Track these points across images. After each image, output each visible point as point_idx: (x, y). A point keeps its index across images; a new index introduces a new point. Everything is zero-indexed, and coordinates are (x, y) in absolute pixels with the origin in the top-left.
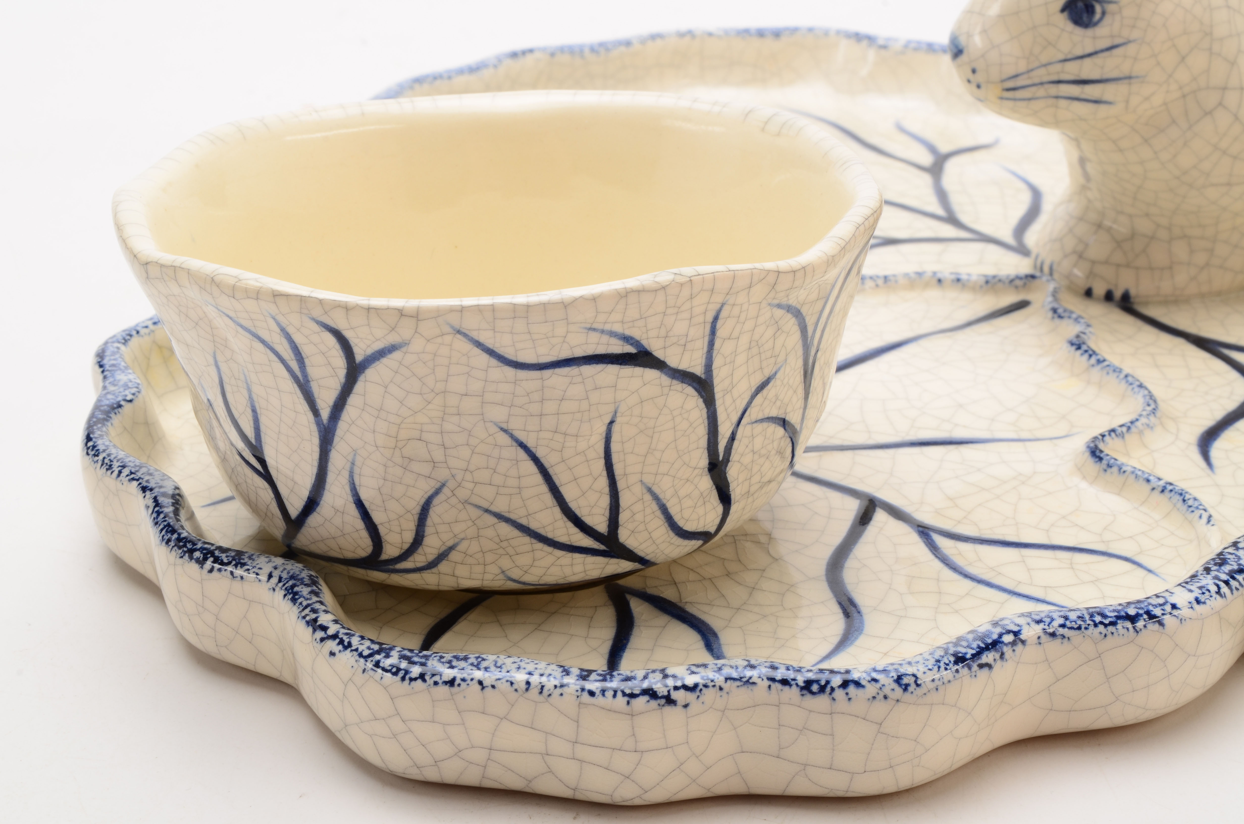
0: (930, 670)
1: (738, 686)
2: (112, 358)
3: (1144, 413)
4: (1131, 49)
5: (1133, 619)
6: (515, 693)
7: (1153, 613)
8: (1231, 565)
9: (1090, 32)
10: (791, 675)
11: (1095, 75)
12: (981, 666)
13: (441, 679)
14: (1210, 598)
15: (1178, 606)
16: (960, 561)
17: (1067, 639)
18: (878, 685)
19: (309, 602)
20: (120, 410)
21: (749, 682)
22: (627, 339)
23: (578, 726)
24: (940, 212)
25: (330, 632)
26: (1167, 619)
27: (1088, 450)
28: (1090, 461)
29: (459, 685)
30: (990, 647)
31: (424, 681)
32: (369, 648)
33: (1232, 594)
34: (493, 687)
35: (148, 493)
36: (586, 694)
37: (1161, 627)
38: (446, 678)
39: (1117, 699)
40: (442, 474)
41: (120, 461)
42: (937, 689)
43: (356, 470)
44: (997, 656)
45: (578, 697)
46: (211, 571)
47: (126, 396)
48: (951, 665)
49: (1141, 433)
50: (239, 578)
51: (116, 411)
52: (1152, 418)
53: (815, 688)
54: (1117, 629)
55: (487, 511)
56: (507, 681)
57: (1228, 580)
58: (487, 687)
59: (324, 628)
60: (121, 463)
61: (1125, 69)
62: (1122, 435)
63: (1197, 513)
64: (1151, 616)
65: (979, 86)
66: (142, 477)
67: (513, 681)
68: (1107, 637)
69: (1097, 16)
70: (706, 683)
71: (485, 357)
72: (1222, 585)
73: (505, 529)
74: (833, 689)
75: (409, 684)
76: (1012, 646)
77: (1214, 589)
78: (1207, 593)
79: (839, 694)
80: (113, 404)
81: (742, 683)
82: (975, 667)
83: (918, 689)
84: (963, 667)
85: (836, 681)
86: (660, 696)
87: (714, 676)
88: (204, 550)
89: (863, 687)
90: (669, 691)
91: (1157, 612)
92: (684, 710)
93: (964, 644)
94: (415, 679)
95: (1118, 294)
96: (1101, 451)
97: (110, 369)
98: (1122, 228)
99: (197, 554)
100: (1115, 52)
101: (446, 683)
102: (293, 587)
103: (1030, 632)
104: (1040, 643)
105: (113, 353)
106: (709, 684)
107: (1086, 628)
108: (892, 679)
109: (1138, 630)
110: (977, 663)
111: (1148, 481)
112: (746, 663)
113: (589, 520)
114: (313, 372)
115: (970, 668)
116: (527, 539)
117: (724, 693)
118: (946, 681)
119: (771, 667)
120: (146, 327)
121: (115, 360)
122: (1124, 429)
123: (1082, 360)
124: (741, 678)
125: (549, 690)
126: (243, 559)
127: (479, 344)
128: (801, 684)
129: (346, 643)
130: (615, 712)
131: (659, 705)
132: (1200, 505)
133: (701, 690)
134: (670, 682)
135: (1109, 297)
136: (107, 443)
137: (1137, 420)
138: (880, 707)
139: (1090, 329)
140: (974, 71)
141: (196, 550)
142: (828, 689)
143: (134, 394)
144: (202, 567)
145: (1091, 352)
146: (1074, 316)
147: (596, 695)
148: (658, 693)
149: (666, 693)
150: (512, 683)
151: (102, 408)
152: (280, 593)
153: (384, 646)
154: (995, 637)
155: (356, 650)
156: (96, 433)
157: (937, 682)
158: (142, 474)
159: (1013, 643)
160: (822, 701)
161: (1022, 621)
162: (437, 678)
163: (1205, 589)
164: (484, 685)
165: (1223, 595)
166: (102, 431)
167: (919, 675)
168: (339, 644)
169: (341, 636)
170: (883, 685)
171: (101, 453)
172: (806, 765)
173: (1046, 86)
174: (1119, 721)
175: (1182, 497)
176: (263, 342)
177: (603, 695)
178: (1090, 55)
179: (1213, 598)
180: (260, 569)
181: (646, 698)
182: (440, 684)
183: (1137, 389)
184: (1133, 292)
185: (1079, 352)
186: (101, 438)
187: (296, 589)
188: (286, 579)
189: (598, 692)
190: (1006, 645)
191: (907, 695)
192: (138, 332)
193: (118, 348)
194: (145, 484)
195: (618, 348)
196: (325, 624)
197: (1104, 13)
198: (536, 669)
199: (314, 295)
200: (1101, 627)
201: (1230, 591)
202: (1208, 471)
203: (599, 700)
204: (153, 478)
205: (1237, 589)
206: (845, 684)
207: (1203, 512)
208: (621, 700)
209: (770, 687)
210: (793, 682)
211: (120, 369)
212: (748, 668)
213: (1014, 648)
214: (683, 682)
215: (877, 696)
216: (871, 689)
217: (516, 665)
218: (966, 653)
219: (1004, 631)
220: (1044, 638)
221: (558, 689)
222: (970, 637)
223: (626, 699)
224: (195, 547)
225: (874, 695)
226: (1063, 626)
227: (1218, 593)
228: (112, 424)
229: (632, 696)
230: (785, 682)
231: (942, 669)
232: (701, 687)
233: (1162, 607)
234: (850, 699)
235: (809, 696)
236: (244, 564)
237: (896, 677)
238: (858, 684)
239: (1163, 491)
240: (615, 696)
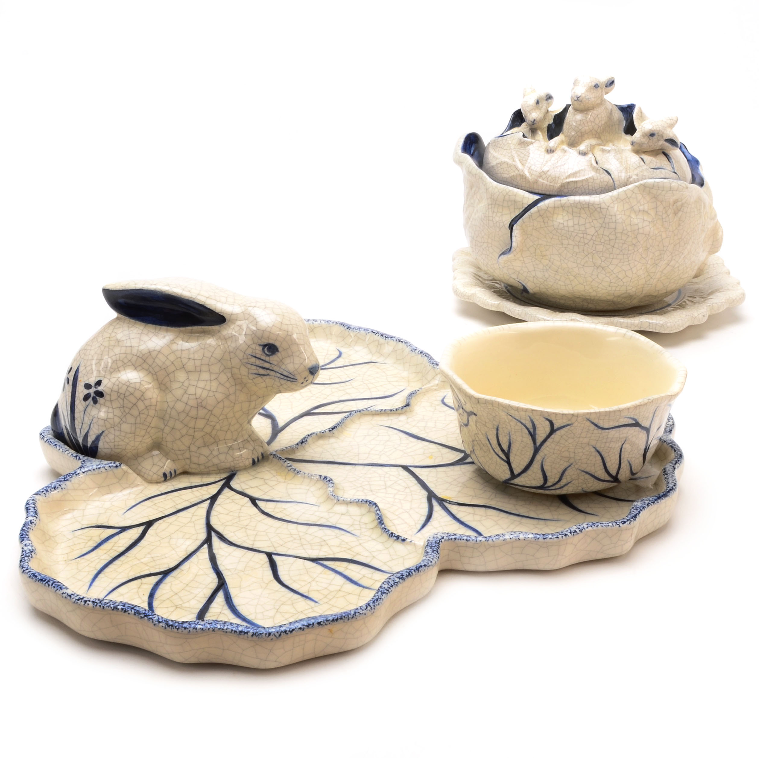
22: (633, 419)
40: (572, 461)
43: (544, 460)
55: (583, 471)
71: (594, 426)
73: (587, 476)
113: (611, 472)
114: (538, 432)
116: (593, 479)
127: (593, 423)
176: (522, 423)
195: (631, 422)
199: (545, 410)
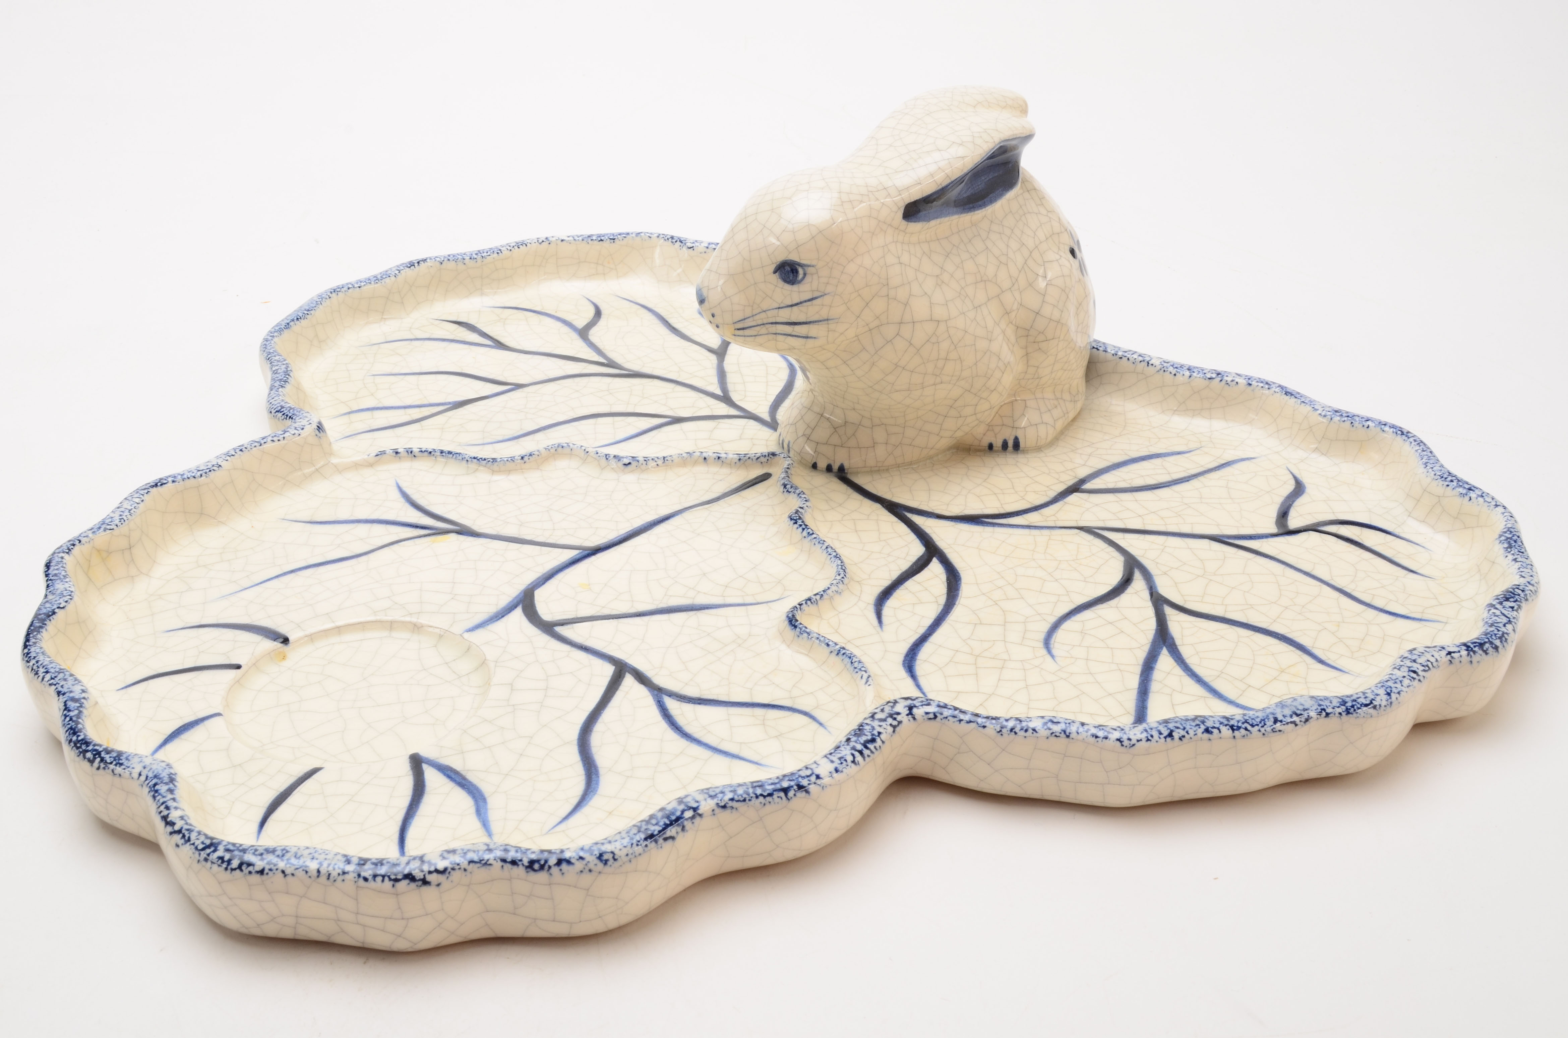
0: (625, 847)
1: (479, 867)
2: (56, 567)
3: (835, 582)
4: (827, 300)
5: (785, 791)
6: (309, 879)
7: (801, 784)
8: (867, 735)
9: (795, 288)
10: (518, 856)
11: (802, 319)
12: (666, 839)
13: (254, 869)
14: (847, 767)
15: (821, 776)
16: (681, 721)
17: (735, 809)
18: (584, 862)
19: (165, 799)
20: (54, 616)
21: (486, 864)
23: (358, 903)
24: (719, 392)
25: (177, 828)
26: (812, 788)
27: (787, 619)
28: (788, 628)
29: (267, 874)
30: (674, 823)
31: (242, 870)
32: (203, 843)
33: (864, 760)
34: (293, 875)
35: (61, 697)
36: (361, 880)
37: (807, 794)
38: (258, 868)
39: (777, 846)
41: (45, 668)
42: (630, 861)
44: (679, 829)
45: (355, 882)
46: (98, 768)
47: (60, 604)
48: (642, 842)
49: (831, 598)
50: (118, 776)
51: (51, 618)
52: (841, 586)
53: (536, 866)
54: (773, 799)
56: (303, 870)
57: (862, 750)
58: (288, 875)
59: (172, 824)
60: (46, 669)
61: (824, 314)
62: (817, 602)
63: (860, 673)
64: (800, 787)
65: (717, 327)
66: (59, 682)
67: (307, 870)
68: (766, 806)
69: (801, 276)
70: (454, 867)
72: (857, 754)
74: (550, 867)
75: (231, 873)
76: (692, 820)
77: (850, 758)
78: (844, 762)
79: (555, 870)
80: (50, 612)
81: (481, 865)
82: (661, 841)
83: (615, 862)
84: (651, 842)
85: (553, 861)
86: (418, 879)
87: (460, 860)
88: (93, 751)
89: (573, 864)
90: (424, 875)
91: (804, 782)
92: (437, 888)
93: (654, 821)
94: (235, 869)
95: (835, 467)
96: (797, 621)
97: (52, 578)
98: (837, 420)
99: (89, 755)
100: (814, 302)
101: (257, 872)
102: (155, 785)
103: (707, 806)
104: (714, 814)
105: (58, 563)
106: (455, 868)
107: (750, 800)
108: (595, 857)
109: (789, 798)
110: (663, 838)
111: (828, 645)
112: (486, 847)
115: (656, 842)
117: (468, 873)
118: (637, 854)
119: (504, 850)
120: (87, 536)
121: (57, 569)
122: (818, 597)
123: (797, 533)
124: (481, 861)
125: (334, 877)
126: (121, 760)
128: (526, 864)
129: (187, 838)
130: (385, 893)
131: (417, 886)
132: (863, 667)
133: (449, 872)
134: (426, 868)
135: (829, 469)
136: (38, 651)
137: (829, 588)
138: (587, 878)
139: (807, 504)
140: (713, 316)
141: (87, 751)
142: (546, 867)
143: (66, 602)
144: (92, 765)
145: (804, 527)
146: (798, 491)
147: (369, 880)
148: (416, 877)
149: (422, 877)
150: (307, 872)
151: (40, 617)
152: (146, 790)
153: (214, 841)
154: (678, 814)
155: (193, 844)
156: (31, 641)
157: (630, 856)
158: (59, 680)
159: (693, 817)
160: (542, 876)
161: (699, 797)
162: (251, 868)
163: (844, 759)
164: (286, 874)
165: (857, 763)
166: (36, 639)
167: (616, 852)
168: (182, 838)
169: (183, 831)
170: (588, 862)
171: (32, 660)
172: (535, 919)
173: (767, 326)
174: (781, 859)
175: (851, 660)
177: (375, 880)
178: (797, 304)
179: (849, 766)
180: (133, 768)
181: (407, 881)
182: (253, 873)
183: (833, 559)
184: (846, 466)
185: (796, 526)
186: (34, 645)
187: (157, 787)
188: (151, 778)
189: (370, 878)
190: (687, 819)
191: (607, 869)
192: (80, 541)
193: (62, 558)
194: (60, 689)
196: (174, 820)
197: (805, 274)
198: (326, 859)
200: (761, 798)
201: (862, 759)
202: (879, 628)
203: (371, 884)
204: (66, 684)
205: (869, 756)
206: (559, 862)
207: (864, 673)
208: (388, 883)
209: (502, 866)
210: (520, 863)
211: (60, 579)
212: (487, 852)
213: (693, 821)
214: (435, 867)
215: (584, 871)
216: (579, 865)
217: (311, 856)
218: (654, 831)
219: (686, 808)
220: (718, 810)
221: (340, 876)
222: (660, 815)
223: (392, 883)
224: (88, 748)
225: (581, 870)
226: (732, 799)
227: (853, 762)
228: (46, 630)
229: (396, 880)
230: (514, 863)
231: (634, 845)
232: (449, 870)
233: (809, 778)
234: (563, 874)
235: (532, 873)
236: (121, 764)
237: (598, 855)
238: (569, 862)
239: (838, 654)
240: (383, 881)
